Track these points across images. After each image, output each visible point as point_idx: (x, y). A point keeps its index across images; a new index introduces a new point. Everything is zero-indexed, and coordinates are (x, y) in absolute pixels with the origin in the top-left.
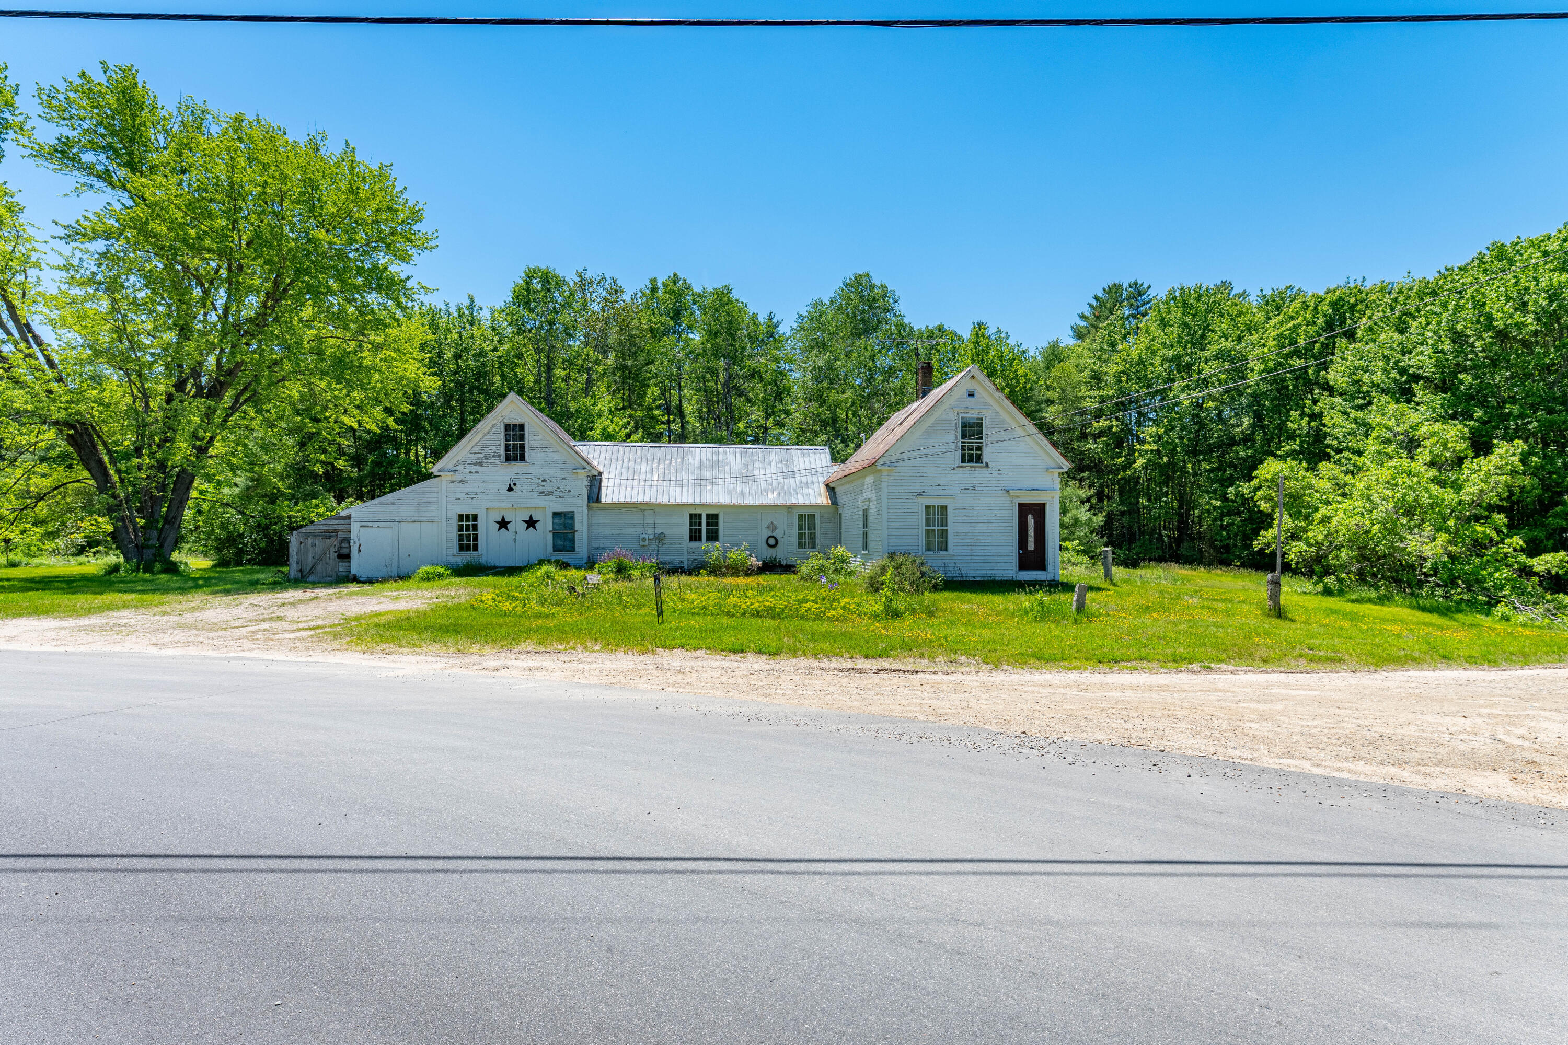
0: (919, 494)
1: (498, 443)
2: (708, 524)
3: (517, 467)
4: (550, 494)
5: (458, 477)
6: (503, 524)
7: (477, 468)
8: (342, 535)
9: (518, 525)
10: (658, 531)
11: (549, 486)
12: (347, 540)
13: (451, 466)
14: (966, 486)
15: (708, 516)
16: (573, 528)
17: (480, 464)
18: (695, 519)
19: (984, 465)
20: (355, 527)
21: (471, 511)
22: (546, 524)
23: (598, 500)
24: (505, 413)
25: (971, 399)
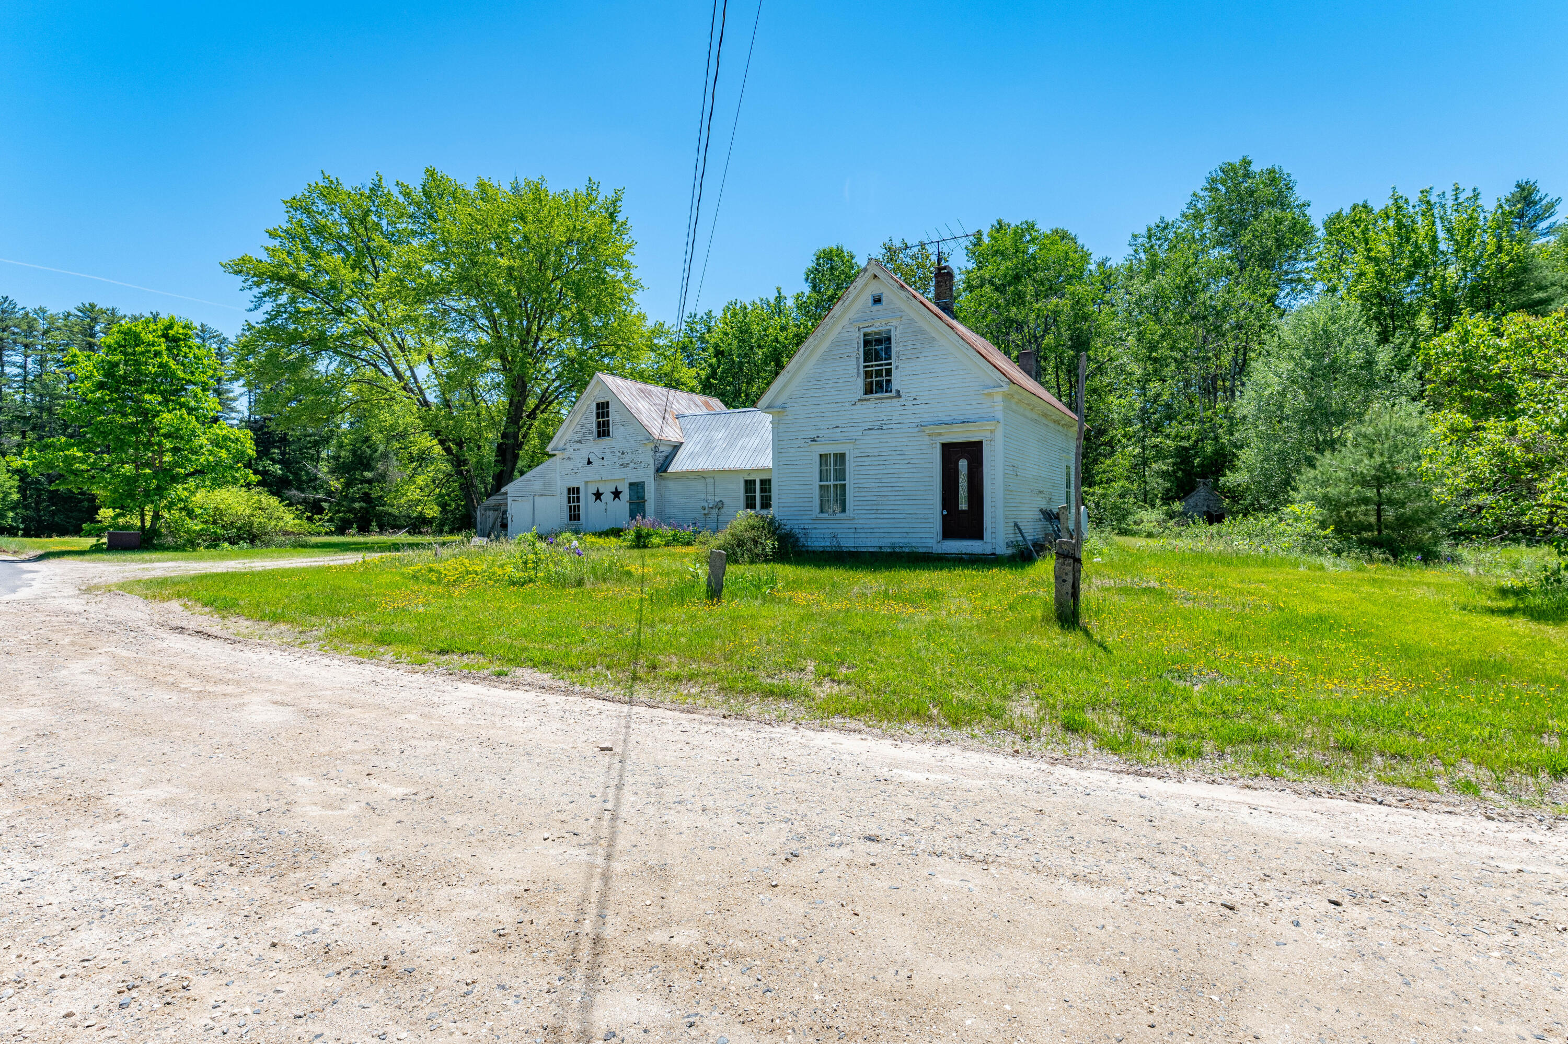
0: (813, 440)
1: (592, 422)
2: (762, 491)
3: (605, 441)
4: (627, 466)
5: (567, 454)
6: (598, 495)
7: (578, 446)
8: (503, 508)
9: (607, 497)
10: (717, 499)
11: (627, 458)
12: (505, 512)
13: (561, 445)
14: (870, 425)
15: (762, 481)
16: (643, 498)
17: (580, 442)
18: (749, 485)
19: (894, 393)
20: (509, 500)
21: (575, 485)
22: (625, 496)
23: (665, 471)
24: (596, 392)
25: (878, 307)
